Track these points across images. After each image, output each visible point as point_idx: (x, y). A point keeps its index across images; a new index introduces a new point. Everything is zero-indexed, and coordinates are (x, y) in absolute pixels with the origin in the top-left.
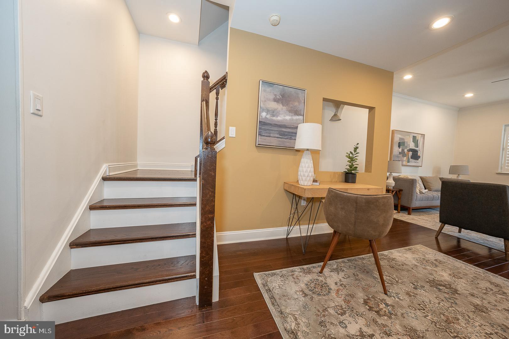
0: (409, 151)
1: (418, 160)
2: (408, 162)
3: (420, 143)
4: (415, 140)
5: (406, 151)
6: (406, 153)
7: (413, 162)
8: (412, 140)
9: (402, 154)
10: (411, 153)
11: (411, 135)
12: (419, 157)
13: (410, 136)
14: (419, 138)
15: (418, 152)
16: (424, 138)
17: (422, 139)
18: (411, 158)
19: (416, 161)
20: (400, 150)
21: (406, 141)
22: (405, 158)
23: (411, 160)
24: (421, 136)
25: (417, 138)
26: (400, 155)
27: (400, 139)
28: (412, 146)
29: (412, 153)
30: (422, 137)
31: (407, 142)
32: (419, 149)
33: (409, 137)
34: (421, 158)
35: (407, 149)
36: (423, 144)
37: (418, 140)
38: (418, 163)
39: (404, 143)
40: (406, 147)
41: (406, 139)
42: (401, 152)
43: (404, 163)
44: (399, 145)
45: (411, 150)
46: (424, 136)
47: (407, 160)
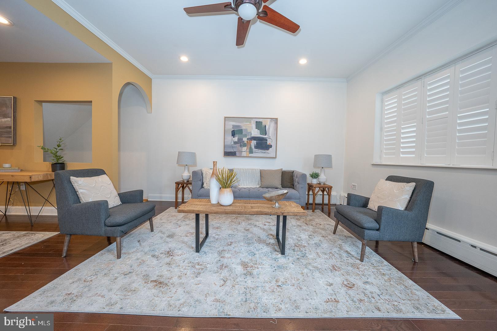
0: (252, 140)
1: (268, 150)
2: (251, 152)
3: (269, 128)
4: (259, 125)
5: (245, 139)
6: (245, 142)
7: (259, 153)
8: (254, 126)
9: (238, 144)
10: (254, 143)
12: (271, 146)
13: (251, 122)
14: (266, 123)
15: (267, 140)
16: (276, 123)
17: (273, 124)
18: (256, 147)
19: (264, 151)
20: (236, 139)
21: (243, 128)
22: (244, 149)
23: (254, 150)
24: (271, 121)
25: (264, 124)
26: (235, 145)
27: (234, 126)
28: (256, 133)
29: (257, 143)
30: (274, 122)
31: (246, 130)
33: (249, 123)
34: (274, 147)
35: (247, 137)
36: (275, 130)
37: (265, 126)
38: (267, 154)
39: (240, 131)
40: (245, 136)
41: (244, 126)
42: (237, 141)
43: (244, 154)
44: (233, 134)
45: (254, 138)
46: (276, 120)
47: (248, 151)
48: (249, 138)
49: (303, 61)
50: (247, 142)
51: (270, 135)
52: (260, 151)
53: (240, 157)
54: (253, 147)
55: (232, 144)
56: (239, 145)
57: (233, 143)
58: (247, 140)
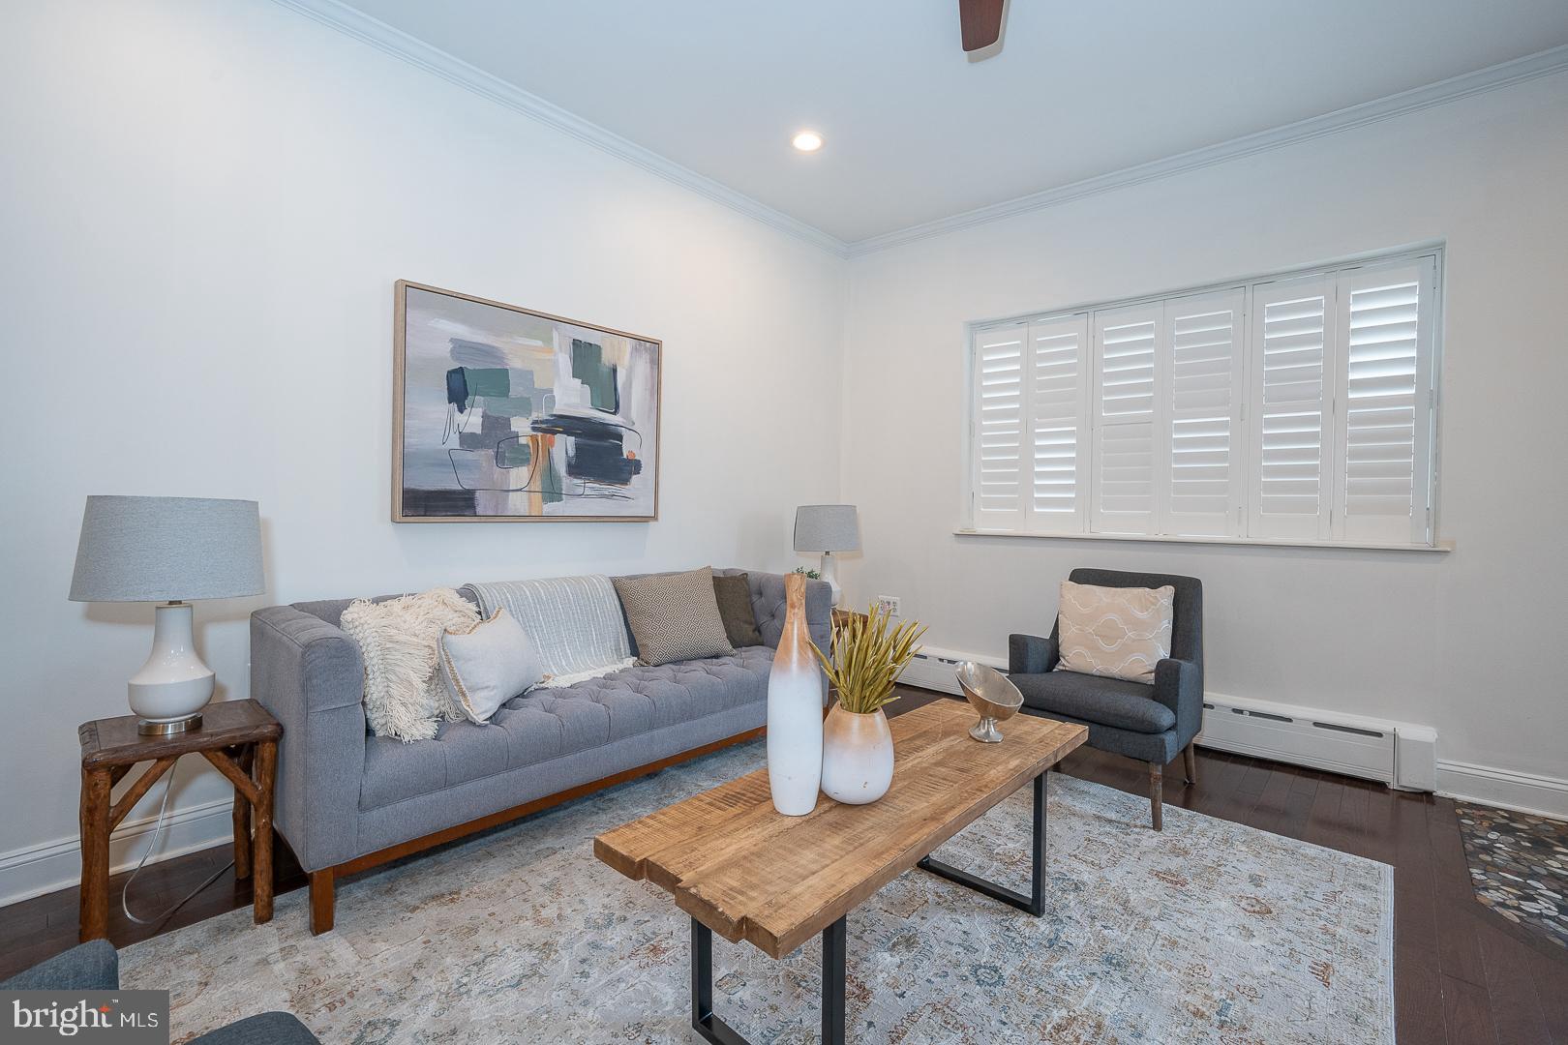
0: (554, 433)
1: (625, 481)
2: (552, 493)
3: (628, 384)
5: (521, 426)
6: (523, 441)
7: (587, 497)
8: (564, 361)
9: (487, 447)
10: (563, 447)
11: (555, 335)
12: (635, 466)
13: (549, 340)
14: (618, 354)
15: (620, 437)
16: (656, 363)
17: (642, 367)
18: (576, 469)
19: (607, 489)
20: (472, 420)
21: (514, 364)
22: (519, 475)
23: (567, 482)
24: (635, 350)
25: (607, 358)
26: (470, 456)
27: (460, 347)
28: (572, 398)
29: (578, 448)
30: (645, 356)
31: (527, 376)
32: (632, 419)
33: (539, 343)
34: (647, 469)
35: (535, 416)
36: (652, 395)
37: (615, 371)
38: (624, 502)
39: (498, 380)
40: (524, 407)
41: (519, 353)
42: (478, 431)
43: (518, 503)
44: (458, 390)
45: (566, 424)
46: (653, 349)
47: (537, 485)
48: (542, 422)
49: (807, 141)
50: (534, 439)
51: (634, 415)
52: (592, 487)
53: (499, 517)
54: (561, 468)
55: (448, 446)
56: (491, 452)
57: (454, 442)
58: (534, 429)
